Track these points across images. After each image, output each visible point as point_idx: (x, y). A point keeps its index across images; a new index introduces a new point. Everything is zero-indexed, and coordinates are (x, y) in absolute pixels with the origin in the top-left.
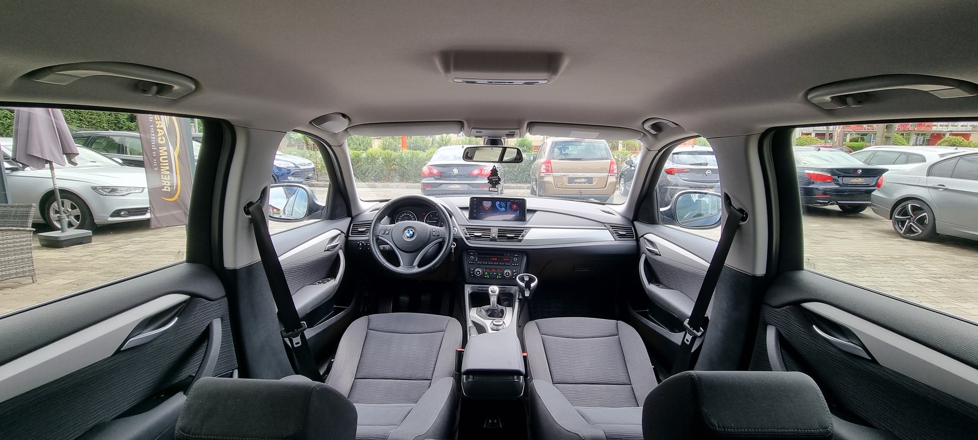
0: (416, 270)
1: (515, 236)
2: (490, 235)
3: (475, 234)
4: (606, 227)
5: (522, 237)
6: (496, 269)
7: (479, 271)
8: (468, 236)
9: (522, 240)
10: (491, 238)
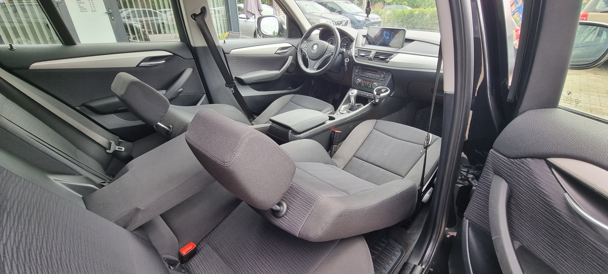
0: (315, 71)
2: (369, 56)
3: (361, 54)
5: (389, 59)
6: (370, 81)
7: (358, 80)
8: (357, 55)
9: (389, 61)
10: (369, 58)
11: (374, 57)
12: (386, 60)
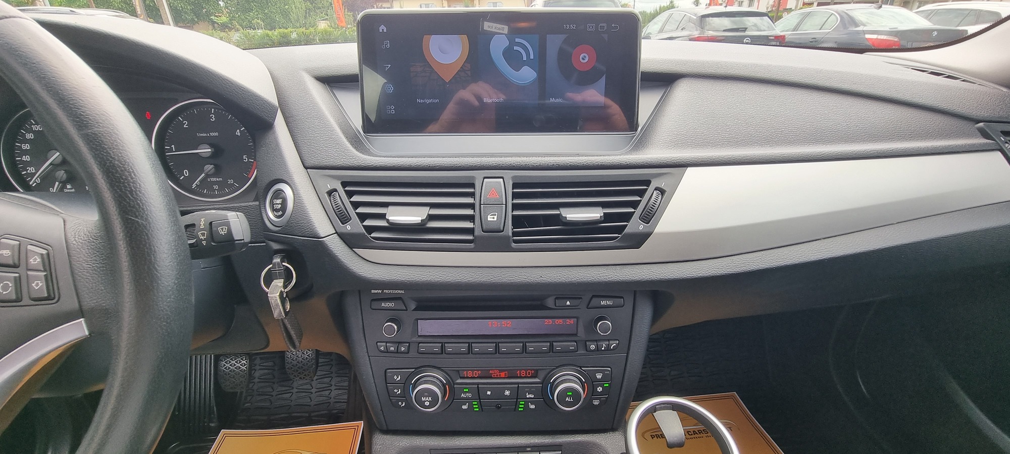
2: (471, 218)
3: (394, 216)
4: (984, 134)
5: (649, 216)
9: (648, 234)
10: (478, 232)
11: (518, 221)
12: (620, 229)
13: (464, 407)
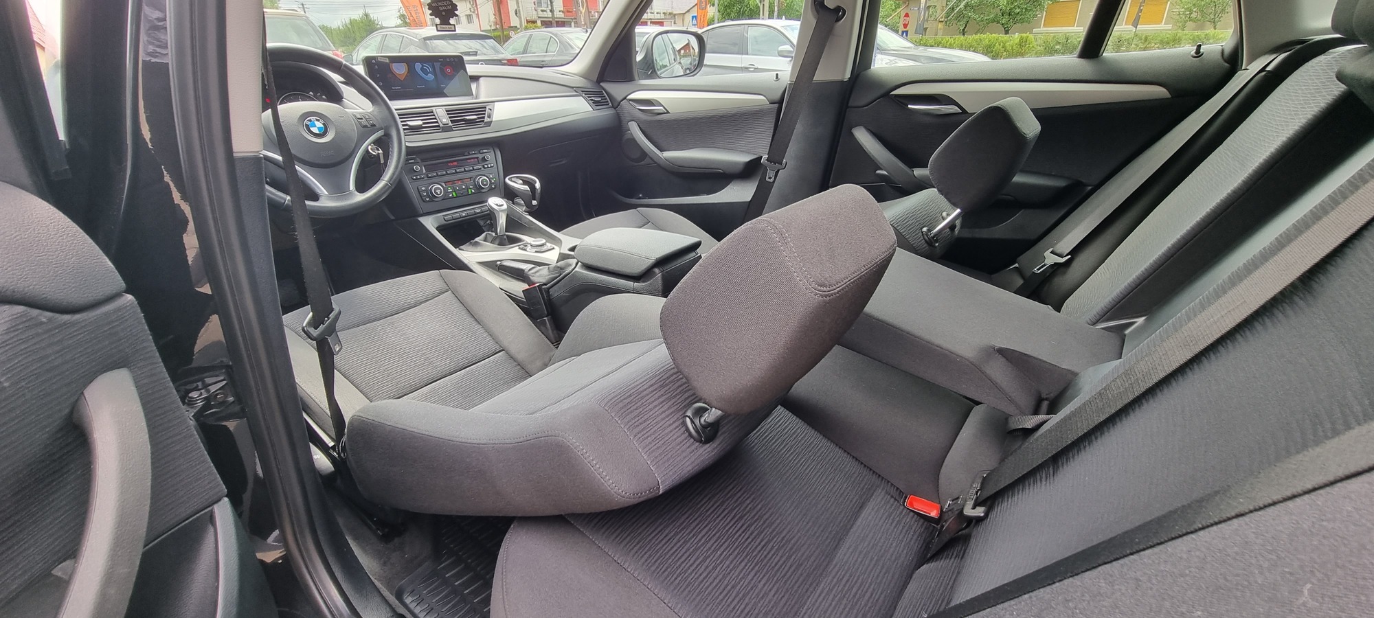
0: (360, 197)
1: (479, 118)
2: (437, 122)
3: (410, 124)
4: (576, 92)
5: (489, 117)
7: (438, 189)
9: (492, 122)
10: (441, 125)
11: (453, 121)
12: (483, 121)
13: (451, 195)
